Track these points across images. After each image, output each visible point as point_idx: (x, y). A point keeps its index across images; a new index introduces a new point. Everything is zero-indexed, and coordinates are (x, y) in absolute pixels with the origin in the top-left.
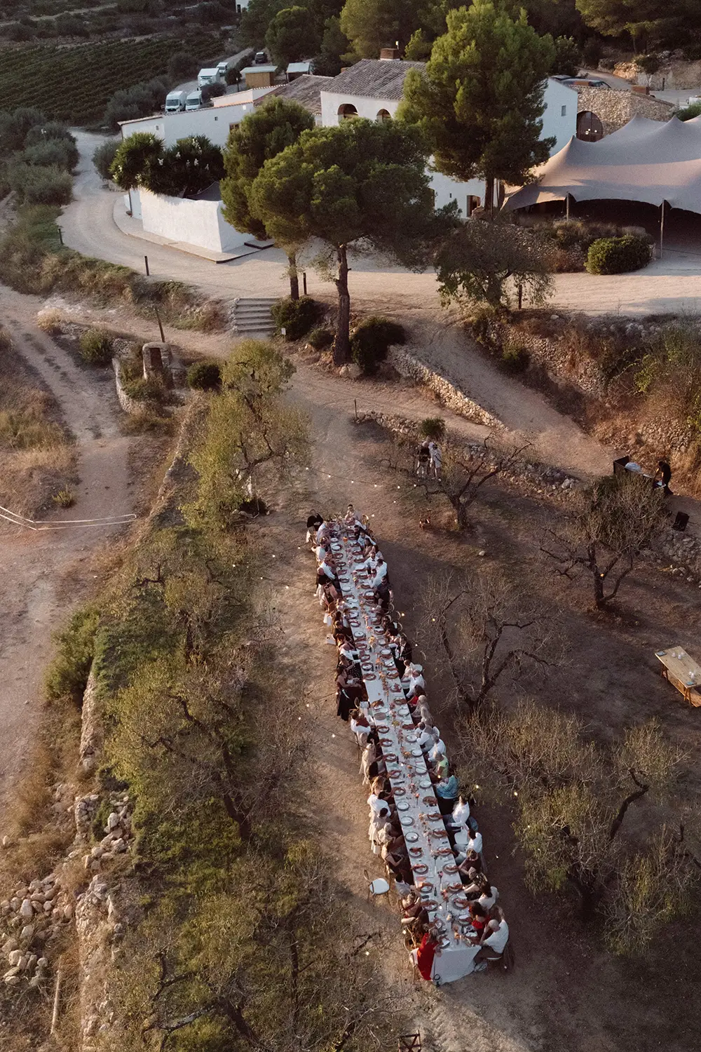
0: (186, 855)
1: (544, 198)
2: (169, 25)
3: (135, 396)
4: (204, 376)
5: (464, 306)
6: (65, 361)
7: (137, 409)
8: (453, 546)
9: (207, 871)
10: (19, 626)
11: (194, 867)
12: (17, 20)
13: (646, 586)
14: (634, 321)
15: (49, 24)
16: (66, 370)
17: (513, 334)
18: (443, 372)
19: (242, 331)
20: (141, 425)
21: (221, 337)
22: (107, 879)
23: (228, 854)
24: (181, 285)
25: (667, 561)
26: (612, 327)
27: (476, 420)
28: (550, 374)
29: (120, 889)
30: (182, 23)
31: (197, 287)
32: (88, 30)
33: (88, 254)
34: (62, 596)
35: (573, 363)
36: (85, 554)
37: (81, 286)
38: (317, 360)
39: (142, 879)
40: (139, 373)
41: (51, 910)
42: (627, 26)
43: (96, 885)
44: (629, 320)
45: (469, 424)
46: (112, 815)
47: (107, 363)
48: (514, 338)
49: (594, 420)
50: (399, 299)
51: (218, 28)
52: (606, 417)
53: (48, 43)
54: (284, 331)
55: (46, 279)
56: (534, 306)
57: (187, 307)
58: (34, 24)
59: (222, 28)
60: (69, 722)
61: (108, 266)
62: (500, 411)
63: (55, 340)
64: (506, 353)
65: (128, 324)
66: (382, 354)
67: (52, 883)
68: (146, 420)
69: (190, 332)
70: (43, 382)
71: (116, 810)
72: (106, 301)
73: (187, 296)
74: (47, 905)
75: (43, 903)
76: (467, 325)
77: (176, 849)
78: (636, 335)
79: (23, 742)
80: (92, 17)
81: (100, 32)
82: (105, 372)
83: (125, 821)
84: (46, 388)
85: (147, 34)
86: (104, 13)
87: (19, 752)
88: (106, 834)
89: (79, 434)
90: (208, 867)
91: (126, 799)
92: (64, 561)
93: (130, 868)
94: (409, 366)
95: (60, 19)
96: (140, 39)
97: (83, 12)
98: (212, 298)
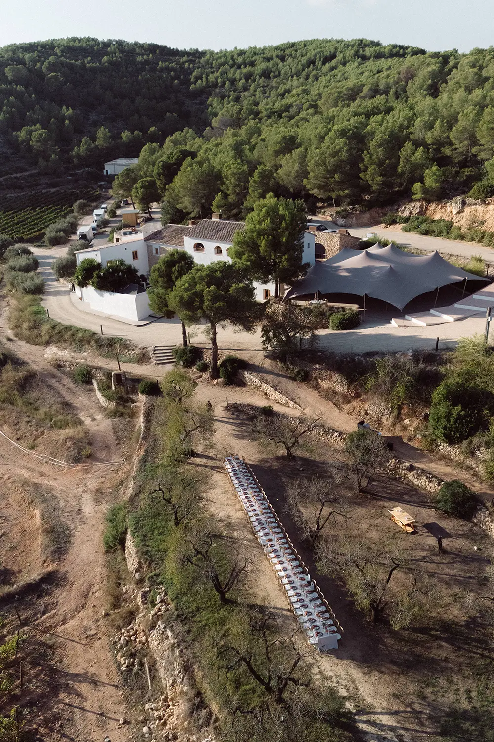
0: (198, 609)
2: (68, 182)
3: (109, 399)
4: (148, 388)
6: (67, 381)
7: (112, 405)
9: (210, 616)
10: (80, 516)
11: (203, 614)
14: (358, 355)
16: (68, 386)
17: (299, 362)
18: (267, 382)
19: (158, 364)
20: (115, 413)
21: (148, 366)
22: (165, 622)
23: (216, 608)
24: (121, 339)
26: (348, 359)
27: (286, 405)
29: (173, 626)
30: (76, 181)
31: (130, 341)
32: (23, 186)
33: (66, 323)
34: (97, 501)
36: (103, 480)
37: (65, 341)
38: (201, 377)
39: (181, 621)
40: (109, 387)
41: (135, 640)
43: (160, 625)
44: (356, 355)
45: (283, 407)
46: (158, 596)
47: (90, 383)
49: (342, 404)
50: (239, 345)
51: (96, 183)
52: (349, 402)
54: (182, 363)
55: (46, 338)
57: (127, 351)
59: (99, 183)
60: (120, 558)
61: (79, 330)
62: (297, 401)
63: (60, 370)
65: (96, 360)
67: (132, 628)
68: (118, 411)
69: (131, 364)
70: (59, 393)
71: (159, 594)
72: (80, 348)
73: (125, 345)
74: (133, 638)
75: (131, 637)
77: (193, 607)
78: (360, 362)
79: (99, 569)
80: (24, 178)
81: (30, 187)
82: (89, 387)
83: (165, 598)
84: (61, 396)
85: (56, 187)
86: (31, 176)
87: (98, 574)
88: (156, 605)
89: (83, 419)
90: (209, 614)
91: (163, 588)
92: (93, 483)
93: (174, 617)
95: (6, 180)
96: (52, 190)
97: (18, 175)
98: (140, 346)
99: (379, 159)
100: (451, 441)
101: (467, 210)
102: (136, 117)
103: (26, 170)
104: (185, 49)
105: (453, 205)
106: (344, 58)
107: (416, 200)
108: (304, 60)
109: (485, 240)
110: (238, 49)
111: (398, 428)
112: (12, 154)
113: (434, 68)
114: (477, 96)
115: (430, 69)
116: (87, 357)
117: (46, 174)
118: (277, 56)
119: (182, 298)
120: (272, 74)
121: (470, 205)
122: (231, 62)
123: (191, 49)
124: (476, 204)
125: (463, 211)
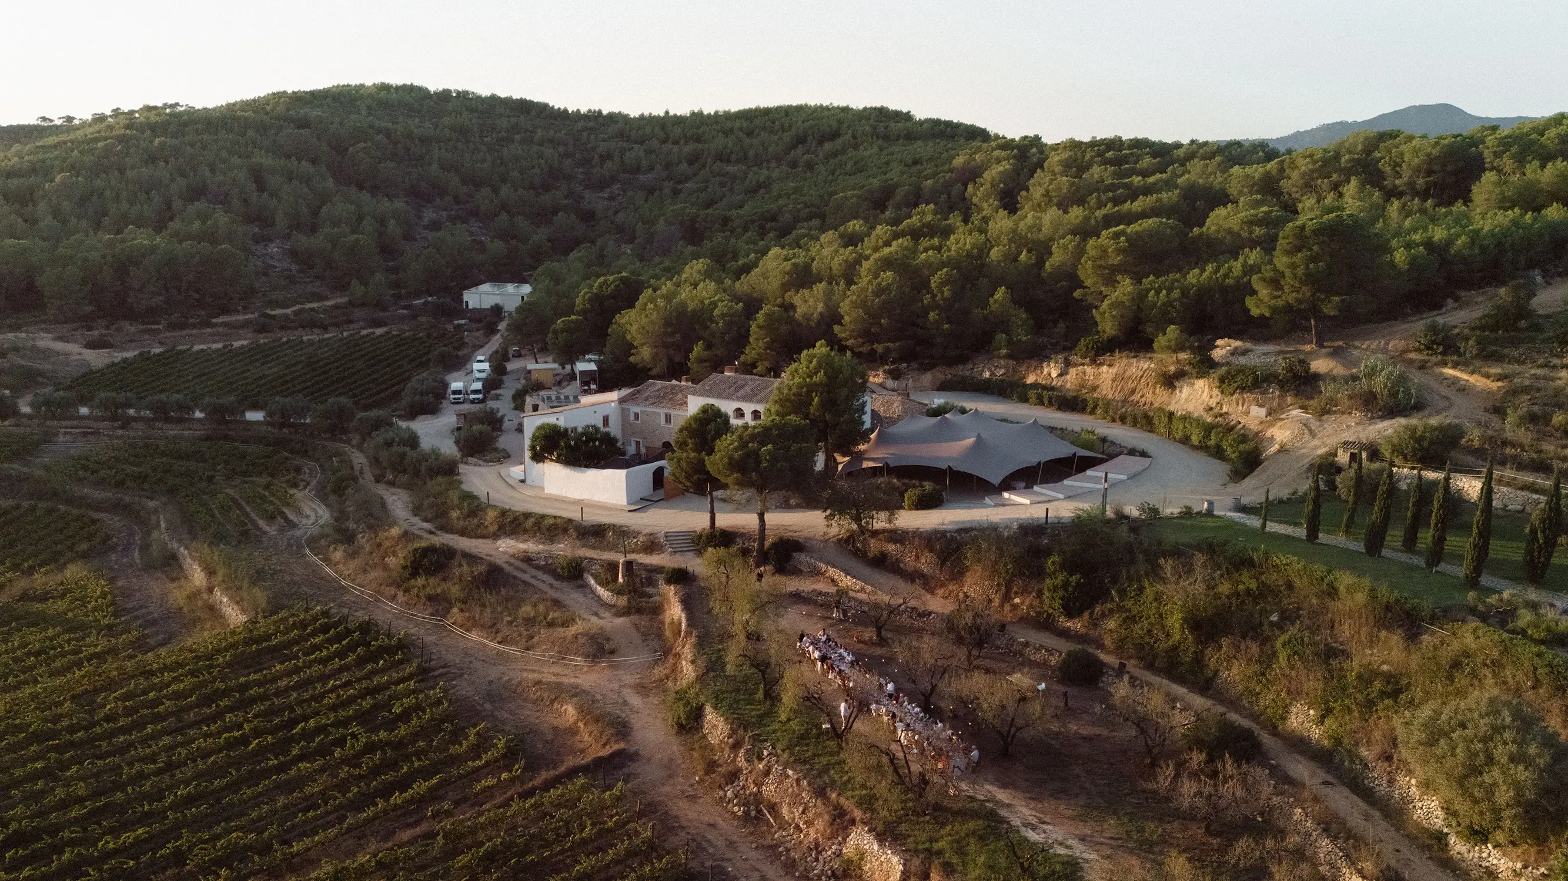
1: (866, 464)
2: (402, 318)
3: (617, 594)
4: (673, 576)
5: (841, 527)
6: (546, 577)
7: (622, 601)
8: (878, 648)
10: (629, 707)
12: (252, 313)
13: (990, 658)
14: (950, 532)
15: (286, 316)
16: (550, 582)
17: (873, 542)
18: (834, 566)
19: (676, 552)
20: (630, 610)
21: (662, 556)
24: (614, 526)
25: (998, 648)
27: (862, 590)
28: (902, 565)
30: (414, 317)
31: (626, 527)
32: (326, 323)
33: (521, 510)
34: (645, 695)
35: (917, 557)
36: (639, 676)
37: (525, 531)
40: (616, 580)
42: (875, 345)
43: (775, 770)
44: (946, 531)
45: (859, 593)
46: (764, 751)
47: (581, 577)
48: (874, 546)
49: (935, 588)
51: (451, 321)
52: (943, 585)
53: (293, 335)
55: (493, 528)
56: (888, 526)
57: (625, 539)
58: (273, 317)
59: (456, 322)
62: (877, 585)
63: (530, 565)
64: (870, 555)
65: (582, 552)
66: (788, 557)
67: (738, 785)
68: (633, 607)
69: (638, 554)
70: (539, 590)
71: (765, 749)
72: (552, 539)
73: (621, 532)
74: (741, 791)
75: (738, 792)
76: (840, 540)
80: (325, 311)
81: (336, 325)
82: (580, 582)
83: (774, 751)
84: (543, 593)
85: (385, 327)
86: (336, 307)
91: (768, 744)
92: (629, 679)
93: (792, 761)
94: (809, 565)
95: (295, 313)
96: (379, 331)
97: (314, 305)
98: (645, 532)
99: (944, 299)
100: (1070, 614)
101: (1073, 371)
102: (504, 217)
103: (327, 298)
104: (578, 110)
105: (1052, 365)
106: (854, 137)
107: (1001, 358)
108: (787, 137)
109: (1099, 411)
110: (671, 113)
111: (1007, 607)
112: (299, 272)
113: (1008, 167)
114: (1077, 217)
115: (1001, 169)
116: (564, 549)
117: (363, 304)
118: (741, 129)
119: (731, 458)
120: (733, 156)
121: (1076, 365)
122: (662, 135)
123: (590, 111)
124: (1083, 364)
125: (1067, 373)
